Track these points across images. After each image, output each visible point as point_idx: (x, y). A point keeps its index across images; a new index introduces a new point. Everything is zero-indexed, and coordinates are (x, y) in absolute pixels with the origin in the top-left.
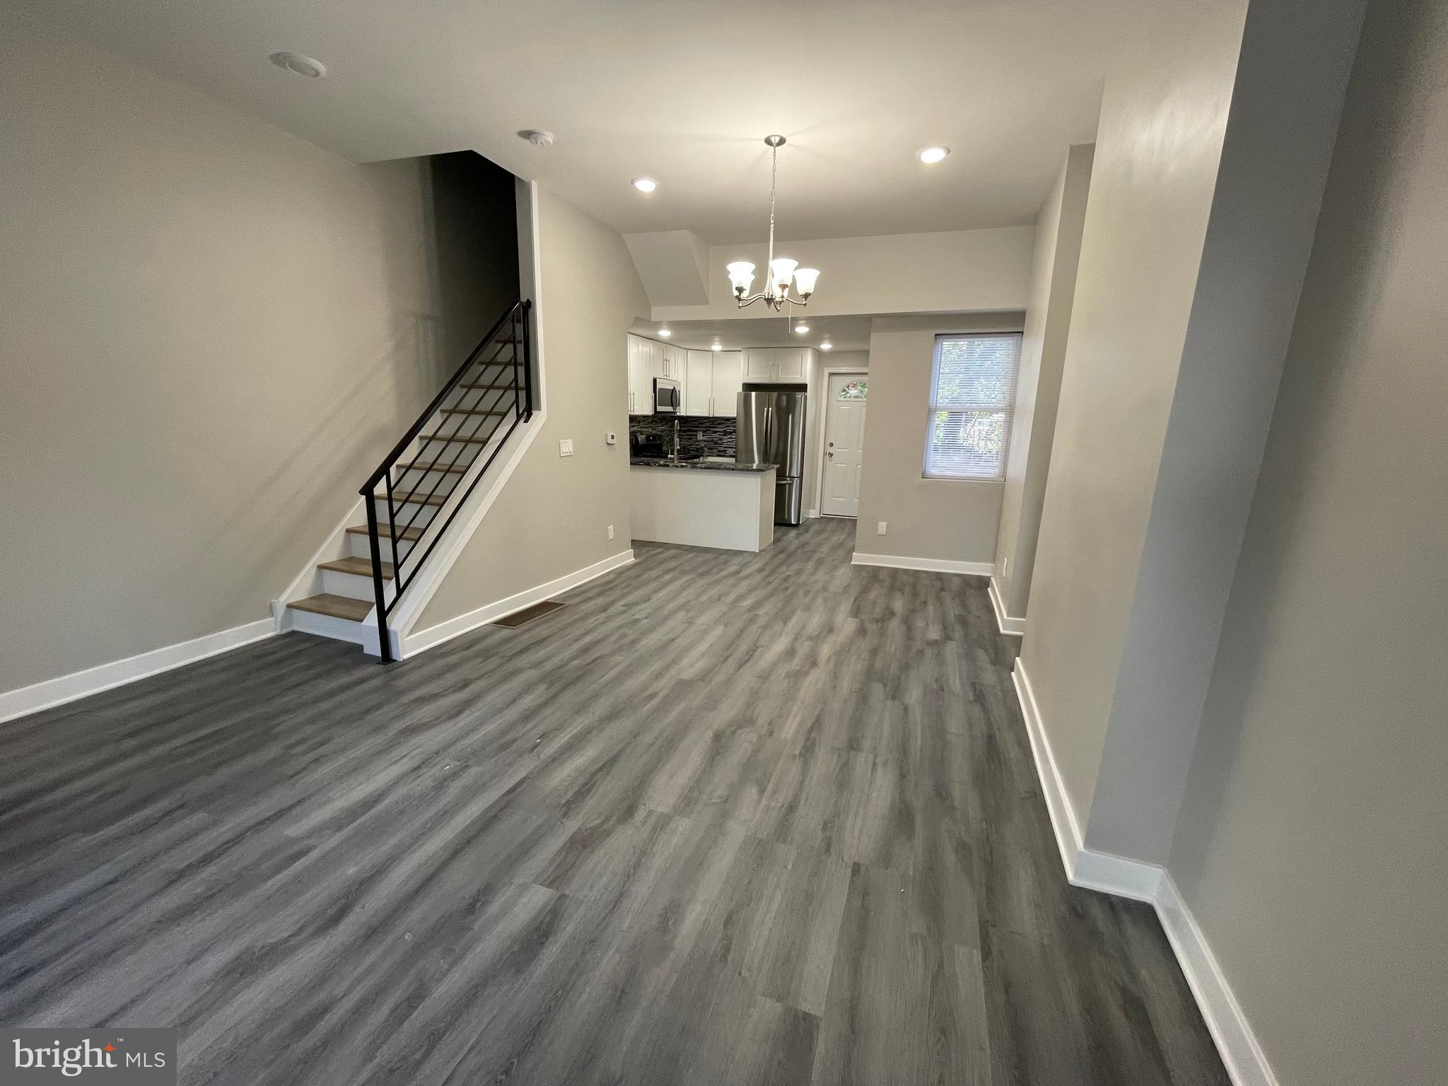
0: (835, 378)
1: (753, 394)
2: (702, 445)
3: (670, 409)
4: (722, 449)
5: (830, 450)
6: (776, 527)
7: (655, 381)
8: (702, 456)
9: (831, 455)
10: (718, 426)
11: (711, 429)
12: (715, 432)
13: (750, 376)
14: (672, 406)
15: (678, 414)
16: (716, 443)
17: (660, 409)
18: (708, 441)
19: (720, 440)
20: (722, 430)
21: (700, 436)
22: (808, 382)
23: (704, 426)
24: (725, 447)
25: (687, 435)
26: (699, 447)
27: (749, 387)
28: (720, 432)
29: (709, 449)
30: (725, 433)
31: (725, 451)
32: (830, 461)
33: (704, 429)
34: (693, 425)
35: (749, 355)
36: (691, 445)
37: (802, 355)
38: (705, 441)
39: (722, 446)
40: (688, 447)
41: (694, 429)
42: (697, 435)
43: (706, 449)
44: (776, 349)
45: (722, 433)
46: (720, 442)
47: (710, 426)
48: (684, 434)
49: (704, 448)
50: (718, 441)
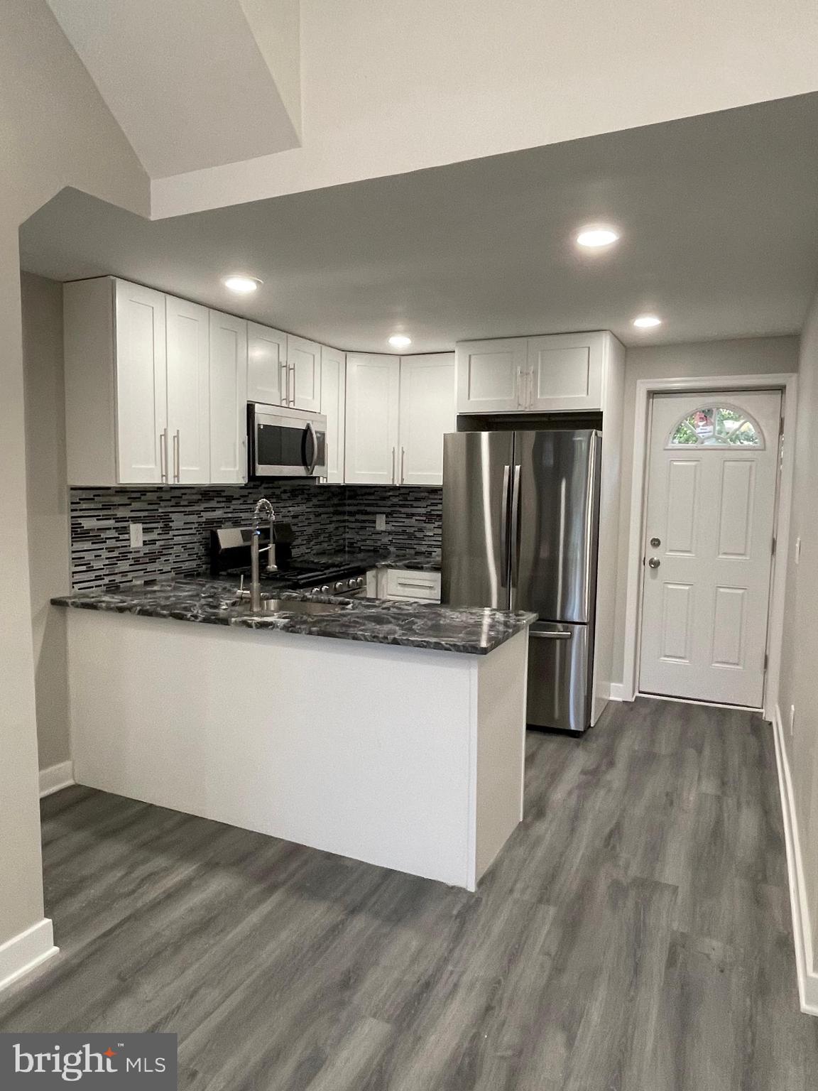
1: (485, 436)
2: (386, 540)
3: (299, 471)
4: (423, 549)
5: (653, 554)
6: (537, 736)
7: (250, 408)
9: (655, 564)
10: (415, 504)
11: (403, 510)
12: (410, 516)
13: (471, 399)
14: (304, 463)
15: (322, 481)
16: (411, 536)
17: (263, 470)
18: (397, 533)
19: (421, 530)
20: (423, 511)
21: (381, 524)
22: (604, 409)
23: (389, 503)
24: (430, 546)
25: (357, 521)
26: (379, 544)
27: (472, 423)
28: (419, 515)
29: (400, 548)
31: (430, 553)
32: (654, 576)
33: (388, 510)
34: (365, 502)
35: (470, 356)
36: (365, 540)
37: (589, 348)
38: (390, 533)
39: (424, 543)
40: (359, 544)
41: (368, 509)
42: (374, 522)
43: (392, 549)
44: (530, 339)
45: (424, 518)
46: (419, 535)
47: (401, 503)
48: (352, 519)
49: (389, 547)
50: (416, 533)
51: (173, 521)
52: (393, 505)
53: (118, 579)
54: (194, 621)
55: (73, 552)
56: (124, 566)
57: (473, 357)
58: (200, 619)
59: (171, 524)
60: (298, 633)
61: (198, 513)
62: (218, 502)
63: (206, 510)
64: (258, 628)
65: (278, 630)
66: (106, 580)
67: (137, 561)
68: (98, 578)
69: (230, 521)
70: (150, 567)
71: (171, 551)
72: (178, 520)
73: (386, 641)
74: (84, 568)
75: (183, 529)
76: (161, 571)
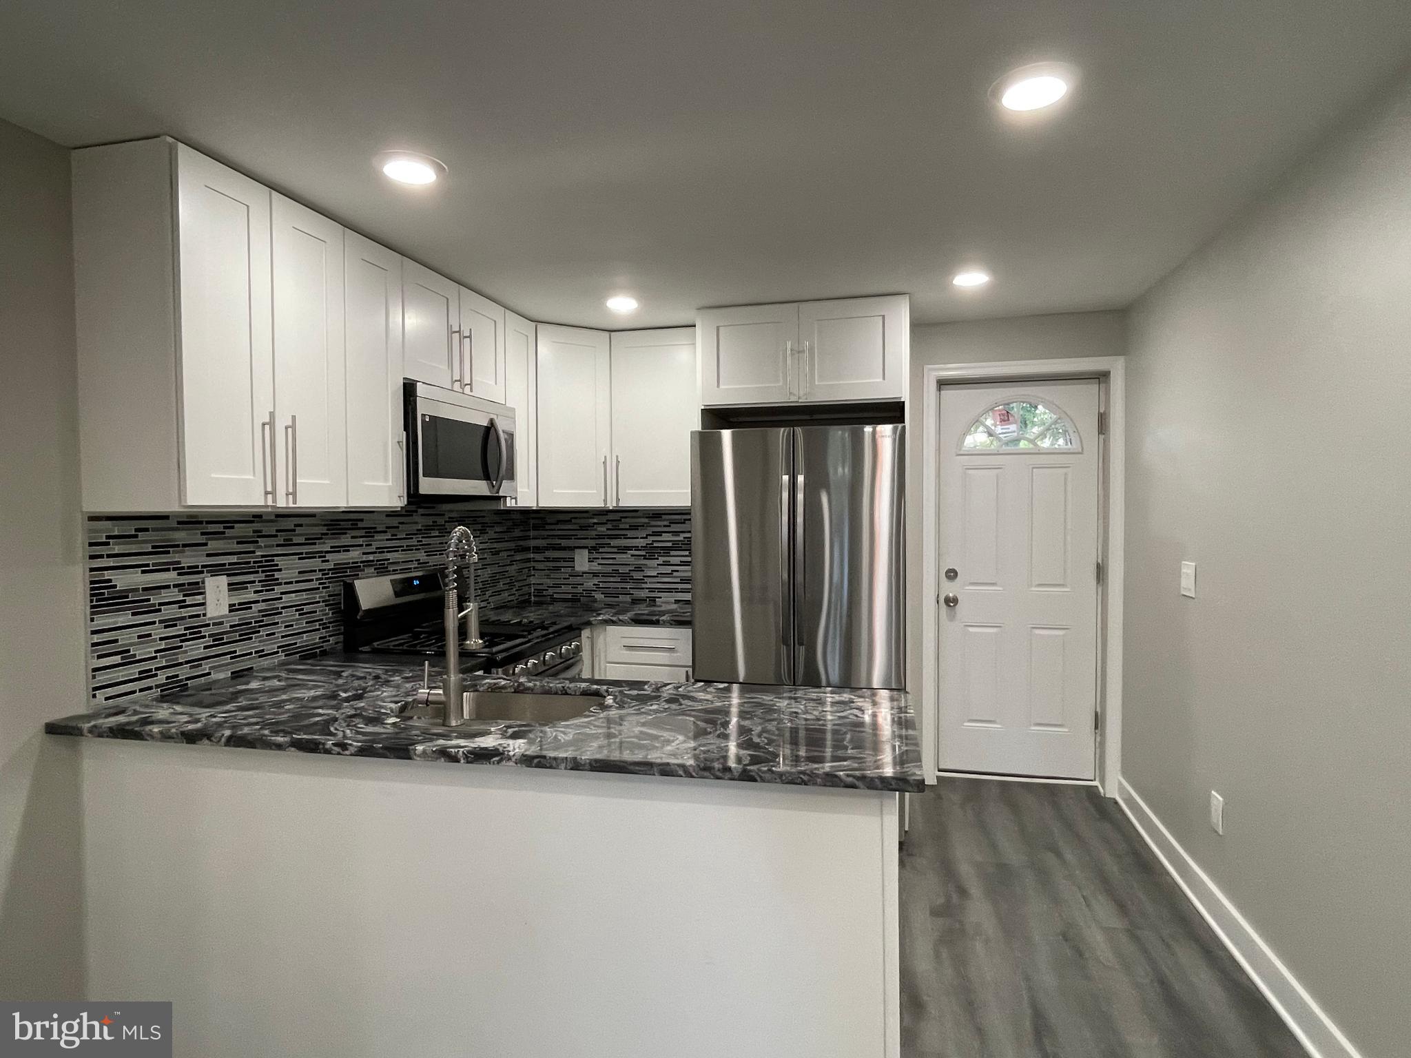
0: (949, 394)
1: (726, 435)
2: (590, 583)
3: (478, 487)
4: (643, 594)
5: (950, 589)
7: (409, 390)
8: (589, 624)
9: (951, 602)
10: (630, 534)
11: (614, 542)
12: (623, 550)
13: (722, 387)
14: (487, 477)
15: (510, 503)
16: (625, 578)
17: (428, 486)
18: (605, 575)
19: (639, 569)
20: (642, 543)
21: (582, 561)
22: (906, 397)
23: (594, 533)
24: (652, 590)
25: (548, 560)
26: (580, 589)
27: (717, 417)
28: (637, 548)
29: (607, 595)
30: (651, 552)
31: (653, 600)
32: (952, 618)
33: (592, 543)
34: (559, 533)
35: (718, 328)
36: (558, 586)
37: (884, 316)
38: (595, 575)
39: (644, 586)
40: (551, 591)
41: (564, 543)
42: (573, 560)
43: (599, 596)
44: (803, 306)
45: (643, 553)
46: (637, 575)
47: (609, 532)
48: (538, 557)
49: (593, 594)
50: (632, 574)
51: (280, 570)
52: (600, 537)
53: (183, 672)
54: (339, 754)
55: (94, 632)
56: (195, 649)
57: (721, 329)
58: (352, 750)
59: (277, 575)
61: (322, 555)
62: (352, 537)
63: (336, 550)
64: (468, 762)
65: (511, 763)
66: (161, 678)
67: (218, 639)
68: (145, 675)
69: (372, 566)
70: (240, 649)
71: (277, 619)
72: (289, 568)
74: (117, 659)
75: (297, 582)
76: (261, 654)
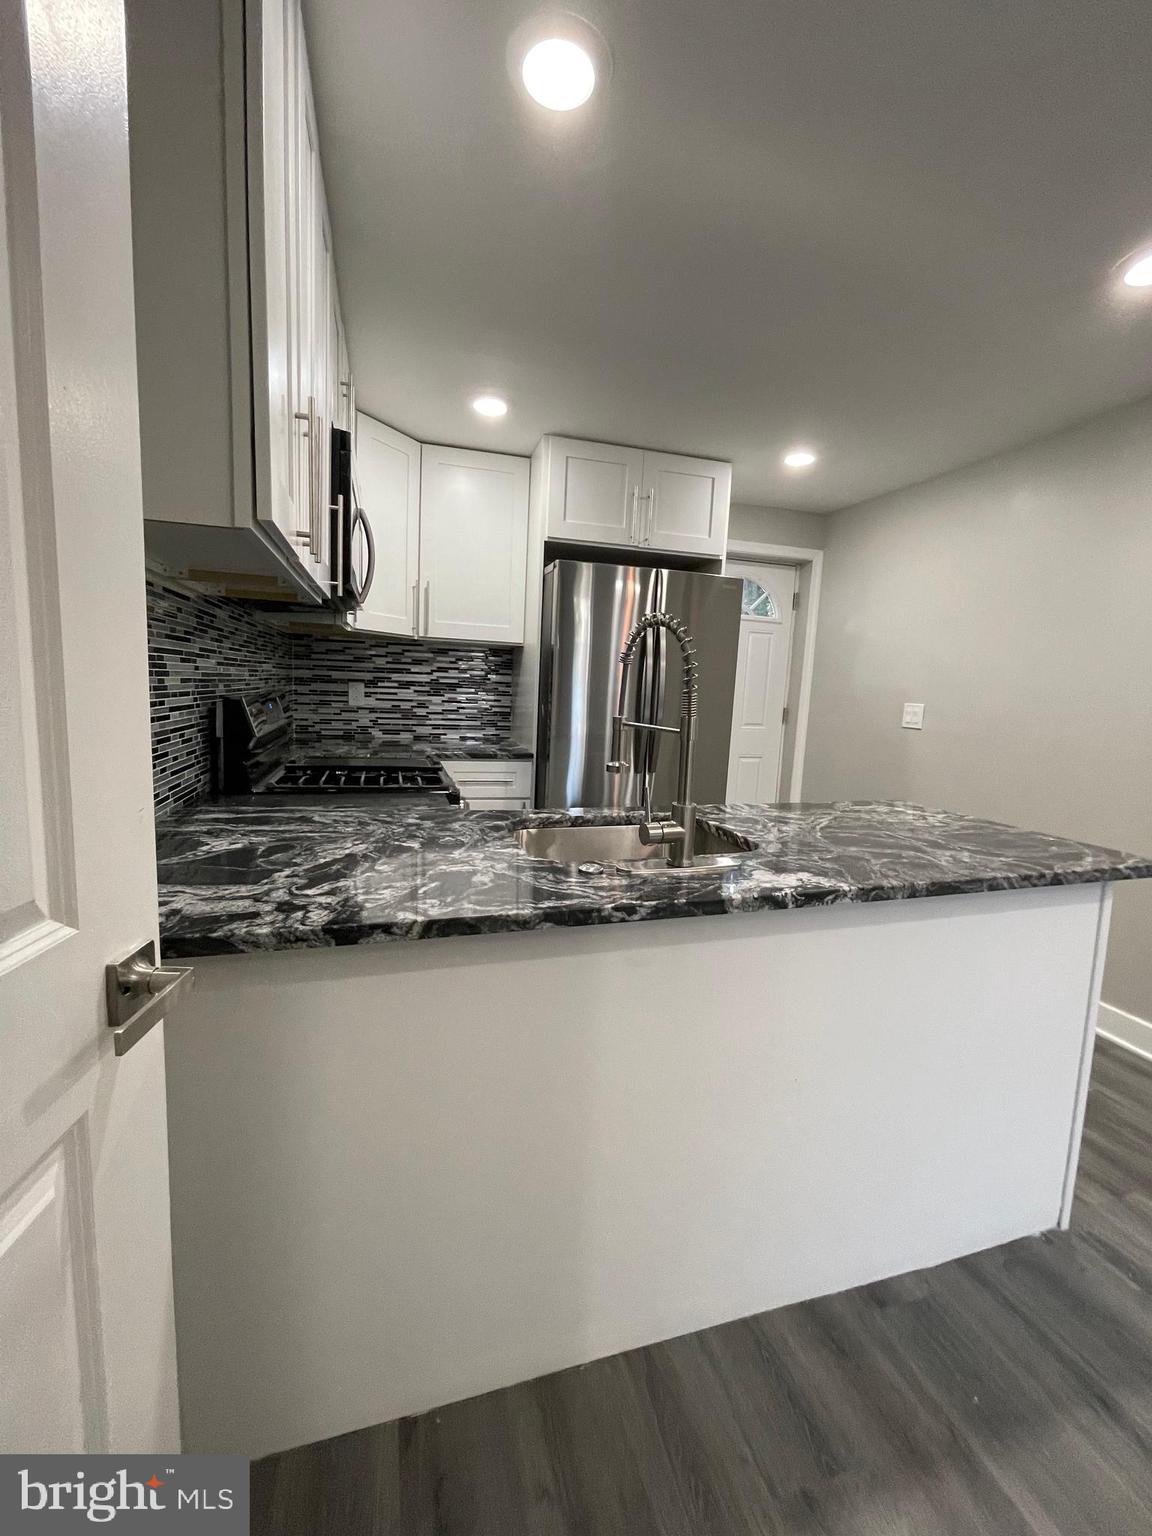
2: (365, 719)
4: (427, 731)
11: (395, 677)
12: (407, 685)
13: (568, 521)
16: (407, 714)
18: (384, 711)
19: (422, 705)
20: (425, 678)
21: (357, 696)
22: (720, 555)
23: (372, 665)
24: (436, 727)
25: (314, 692)
26: (354, 725)
28: (420, 684)
30: (436, 688)
33: (369, 676)
34: (329, 663)
35: (567, 457)
36: (328, 722)
37: (713, 479)
38: (372, 710)
39: (428, 722)
40: (317, 728)
41: (335, 675)
42: (345, 694)
43: (376, 733)
45: (427, 689)
46: (422, 712)
47: (389, 666)
48: (301, 689)
49: (370, 730)
50: (415, 710)
52: (381, 670)
54: (623, 920)
57: (570, 460)
60: (888, 899)
61: (196, 658)
63: (202, 653)
65: (847, 900)
72: (174, 673)
73: (1043, 881)
